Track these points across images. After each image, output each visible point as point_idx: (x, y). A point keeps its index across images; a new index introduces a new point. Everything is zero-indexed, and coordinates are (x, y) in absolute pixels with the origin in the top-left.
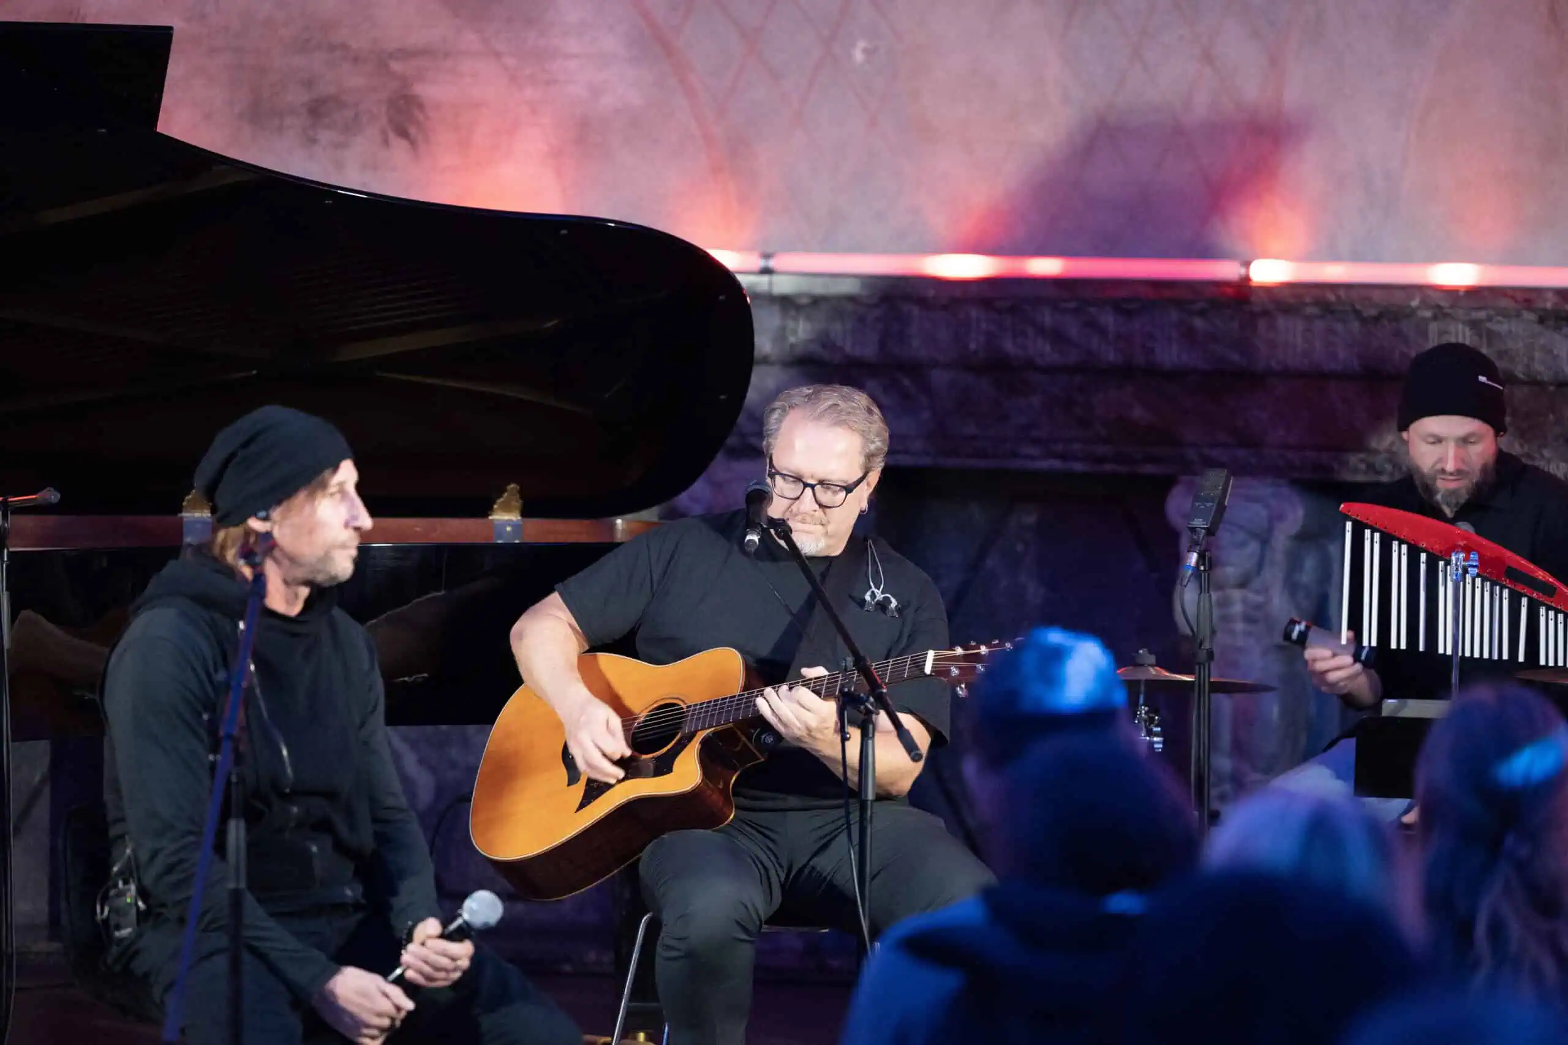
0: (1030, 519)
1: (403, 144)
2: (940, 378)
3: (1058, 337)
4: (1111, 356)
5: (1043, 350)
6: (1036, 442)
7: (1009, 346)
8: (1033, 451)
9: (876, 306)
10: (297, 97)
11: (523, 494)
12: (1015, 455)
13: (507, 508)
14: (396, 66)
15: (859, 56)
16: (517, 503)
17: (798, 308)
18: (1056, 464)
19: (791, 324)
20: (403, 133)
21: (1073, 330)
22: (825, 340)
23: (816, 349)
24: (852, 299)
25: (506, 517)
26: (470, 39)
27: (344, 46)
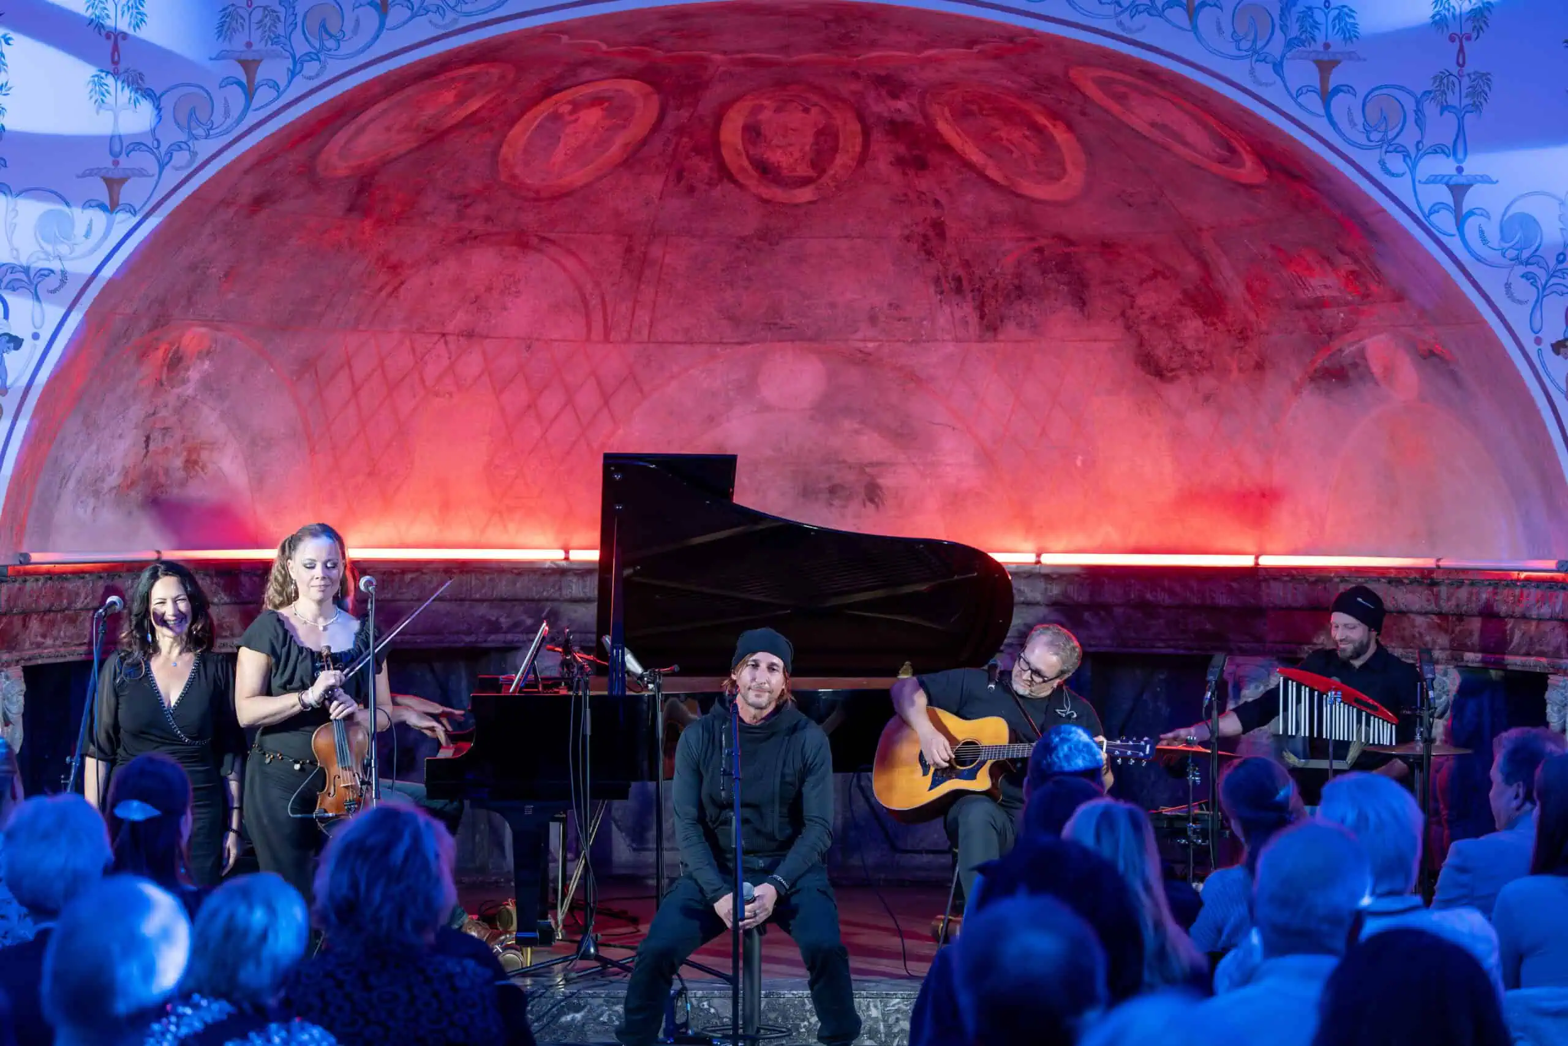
0: (1162, 677)
1: (873, 506)
2: (1118, 611)
3: (1172, 593)
4: (1195, 600)
5: (1164, 598)
6: (1162, 640)
7: (1149, 596)
8: (1160, 645)
9: (1086, 578)
10: (824, 485)
11: (912, 666)
12: (1153, 647)
13: (905, 673)
14: (867, 470)
15: (1079, 463)
16: (910, 671)
17: (1053, 579)
18: (1170, 651)
19: (1049, 586)
20: (872, 500)
21: (1178, 588)
22: (1065, 594)
23: (1060, 598)
24: (1078, 575)
25: (905, 677)
26: (902, 458)
27: (844, 462)
